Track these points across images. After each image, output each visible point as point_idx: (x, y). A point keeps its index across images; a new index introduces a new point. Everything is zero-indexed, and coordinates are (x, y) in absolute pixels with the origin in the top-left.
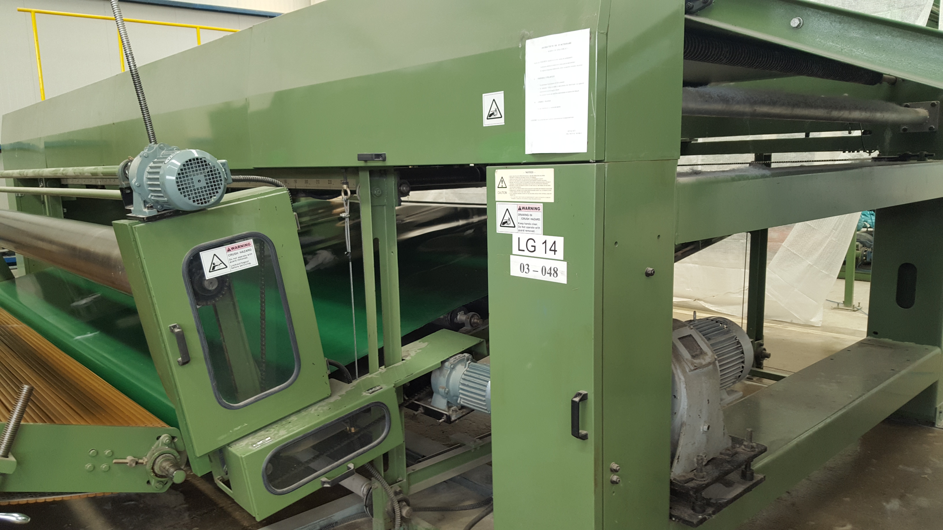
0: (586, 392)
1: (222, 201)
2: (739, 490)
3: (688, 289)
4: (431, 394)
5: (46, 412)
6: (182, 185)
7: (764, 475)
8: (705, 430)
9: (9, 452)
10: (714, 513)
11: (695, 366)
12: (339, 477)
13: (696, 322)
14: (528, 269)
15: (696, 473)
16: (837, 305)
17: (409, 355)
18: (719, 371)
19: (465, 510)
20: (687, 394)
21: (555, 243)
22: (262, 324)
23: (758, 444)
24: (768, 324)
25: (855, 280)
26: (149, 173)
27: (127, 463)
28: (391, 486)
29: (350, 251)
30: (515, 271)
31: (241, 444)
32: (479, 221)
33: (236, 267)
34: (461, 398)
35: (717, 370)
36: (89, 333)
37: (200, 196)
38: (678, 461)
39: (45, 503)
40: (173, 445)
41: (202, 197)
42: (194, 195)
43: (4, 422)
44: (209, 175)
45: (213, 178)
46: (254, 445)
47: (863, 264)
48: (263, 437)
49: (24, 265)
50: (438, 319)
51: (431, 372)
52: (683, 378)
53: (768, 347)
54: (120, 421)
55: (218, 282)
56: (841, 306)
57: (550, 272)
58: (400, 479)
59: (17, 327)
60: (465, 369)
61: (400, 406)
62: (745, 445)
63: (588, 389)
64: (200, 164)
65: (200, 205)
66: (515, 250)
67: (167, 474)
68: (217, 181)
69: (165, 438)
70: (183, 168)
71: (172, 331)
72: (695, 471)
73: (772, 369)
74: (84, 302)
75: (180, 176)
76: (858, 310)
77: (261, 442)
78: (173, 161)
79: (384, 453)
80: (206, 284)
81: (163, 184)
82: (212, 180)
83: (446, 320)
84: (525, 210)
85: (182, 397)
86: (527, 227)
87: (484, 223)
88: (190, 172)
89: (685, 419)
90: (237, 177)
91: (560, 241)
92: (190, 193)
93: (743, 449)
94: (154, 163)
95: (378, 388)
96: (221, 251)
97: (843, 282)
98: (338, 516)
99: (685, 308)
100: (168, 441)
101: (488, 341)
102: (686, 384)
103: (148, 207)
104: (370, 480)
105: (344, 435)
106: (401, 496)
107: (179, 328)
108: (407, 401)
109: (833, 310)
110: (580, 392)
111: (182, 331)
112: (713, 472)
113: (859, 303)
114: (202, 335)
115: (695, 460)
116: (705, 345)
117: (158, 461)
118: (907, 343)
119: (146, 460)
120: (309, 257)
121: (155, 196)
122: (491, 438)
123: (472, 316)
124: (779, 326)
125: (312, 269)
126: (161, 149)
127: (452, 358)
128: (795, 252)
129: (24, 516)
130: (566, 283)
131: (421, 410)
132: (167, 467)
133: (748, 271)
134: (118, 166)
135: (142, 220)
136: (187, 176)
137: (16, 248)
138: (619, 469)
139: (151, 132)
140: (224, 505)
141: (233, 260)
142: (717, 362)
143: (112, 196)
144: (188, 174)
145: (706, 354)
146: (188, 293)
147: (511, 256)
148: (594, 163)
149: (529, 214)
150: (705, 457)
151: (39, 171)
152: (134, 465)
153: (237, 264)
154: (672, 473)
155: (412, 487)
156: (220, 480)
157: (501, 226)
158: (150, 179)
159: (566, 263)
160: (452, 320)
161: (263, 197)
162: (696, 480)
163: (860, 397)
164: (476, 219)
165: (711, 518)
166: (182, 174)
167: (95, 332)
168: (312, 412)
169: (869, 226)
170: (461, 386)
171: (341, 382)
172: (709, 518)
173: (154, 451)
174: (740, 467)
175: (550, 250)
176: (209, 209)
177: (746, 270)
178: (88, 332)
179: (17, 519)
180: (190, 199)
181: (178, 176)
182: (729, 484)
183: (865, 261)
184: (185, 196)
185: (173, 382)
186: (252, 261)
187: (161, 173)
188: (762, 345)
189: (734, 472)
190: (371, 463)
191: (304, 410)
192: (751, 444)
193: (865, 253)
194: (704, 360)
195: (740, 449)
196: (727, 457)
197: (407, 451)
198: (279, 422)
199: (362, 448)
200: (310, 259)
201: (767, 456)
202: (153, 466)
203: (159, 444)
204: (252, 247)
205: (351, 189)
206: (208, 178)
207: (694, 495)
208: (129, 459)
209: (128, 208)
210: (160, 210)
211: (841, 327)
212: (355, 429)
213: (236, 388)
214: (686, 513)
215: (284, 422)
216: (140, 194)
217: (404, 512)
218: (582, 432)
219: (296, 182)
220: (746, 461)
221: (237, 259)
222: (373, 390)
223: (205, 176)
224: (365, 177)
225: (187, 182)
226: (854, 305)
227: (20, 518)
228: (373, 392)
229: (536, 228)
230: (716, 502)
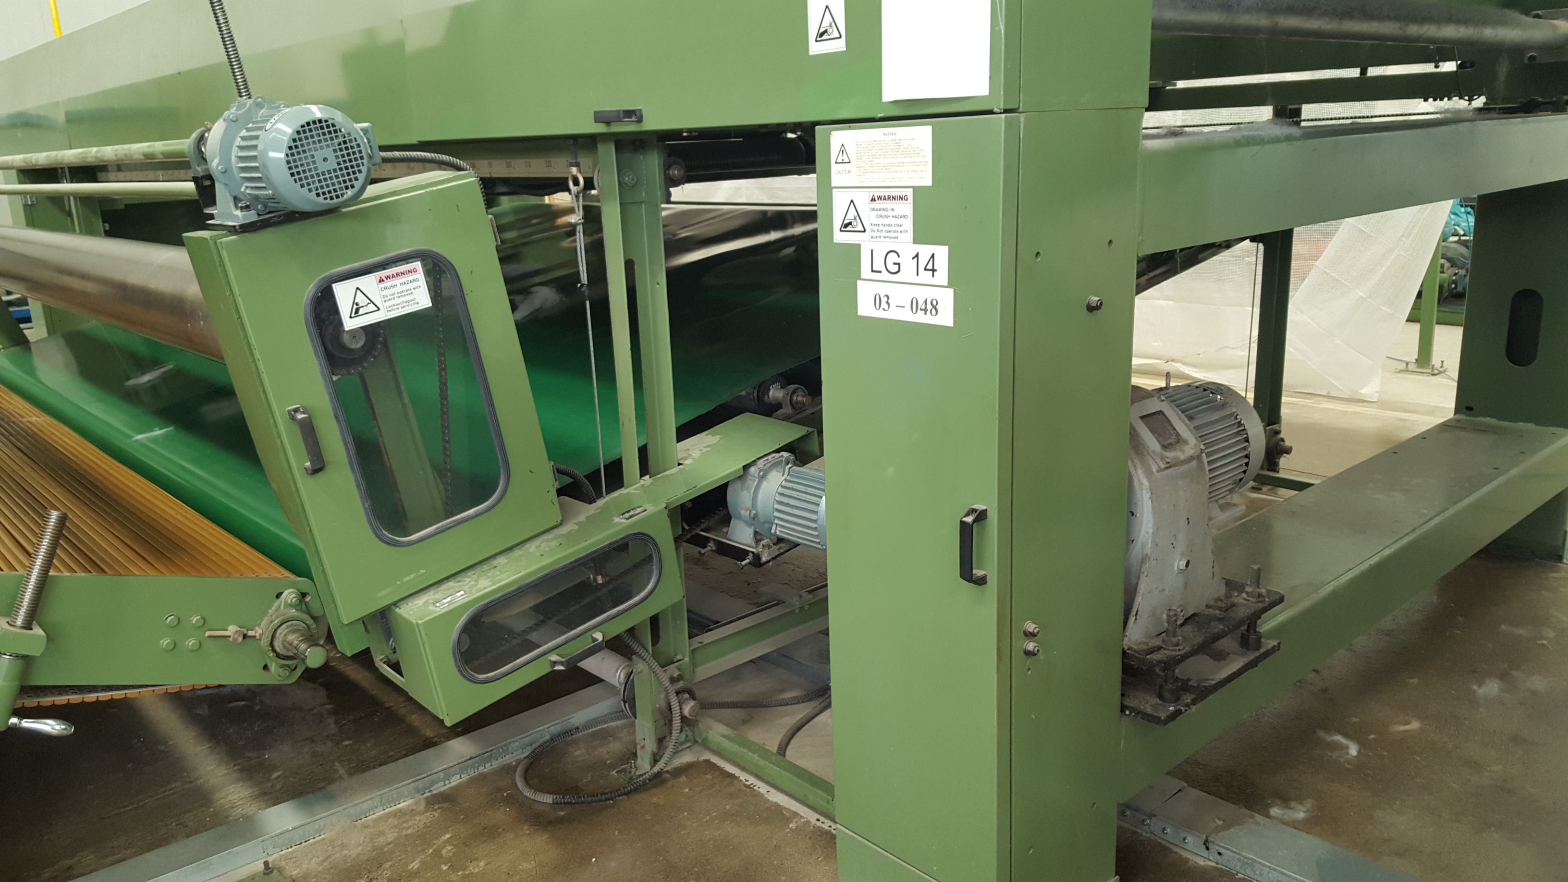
0: (984, 508)
1: (365, 195)
2: (1237, 664)
3: (1156, 344)
4: (727, 520)
5: (91, 556)
6: (296, 167)
7: (1278, 641)
8: (1181, 568)
9: (32, 621)
10: (1194, 702)
11: (1168, 463)
12: (579, 654)
13: (1170, 390)
14: (887, 303)
15: (1165, 638)
16: (1405, 365)
17: (690, 455)
18: (1207, 472)
19: (785, 705)
20: (1153, 509)
21: (933, 256)
22: (442, 405)
23: (1269, 591)
24: (1289, 399)
25: (1437, 323)
26: (241, 148)
27: (230, 637)
28: (665, 668)
29: (586, 282)
30: (865, 308)
31: (416, 602)
32: (804, 233)
33: (394, 310)
34: (777, 524)
35: (1204, 469)
36: (157, 429)
37: (328, 186)
38: (1136, 619)
39: (98, 702)
40: (304, 606)
41: (331, 188)
42: (318, 184)
43: (21, 571)
44: (341, 150)
45: (349, 155)
46: (438, 604)
47: (1451, 297)
48: (452, 590)
49: (43, 322)
50: (738, 397)
51: (727, 484)
52: (1146, 483)
53: (1288, 436)
54: (214, 568)
55: (366, 335)
56: (1412, 367)
57: (926, 307)
58: (678, 657)
59: (36, 421)
60: (784, 478)
61: (677, 540)
62: (1247, 593)
63: (988, 502)
64: (326, 130)
65: (328, 201)
66: (865, 271)
67: (295, 654)
68: (356, 159)
69: (290, 595)
70: (297, 137)
71: (293, 418)
72: (1163, 635)
73: (1294, 473)
74: (146, 378)
75: (292, 151)
76: (1440, 373)
77: (449, 599)
78: (280, 126)
79: (650, 615)
80: (346, 339)
81: (264, 165)
82: (347, 158)
83: (751, 399)
84: (882, 201)
85: (314, 527)
86: (885, 231)
87: (813, 236)
88: (308, 144)
89: (1148, 550)
90: (389, 154)
91: (942, 253)
92: (310, 180)
93: (1245, 599)
94: (248, 130)
95: (639, 510)
96: (368, 282)
97: (1416, 328)
98: (579, 718)
99: (1149, 376)
100: (294, 600)
101: (820, 432)
102: (1152, 493)
103: (242, 208)
104: (631, 659)
105: (584, 588)
106: (681, 684)
107: (304, 413)
108: (688, 531)
109: (1398, 375)
110: (975, 507)
111: (309, 418)
112: (1192, 636)
113: (1442, 362)
114: (343, 424)
115: (1165, 616)
116: (1184, 427)
117: (281, 633)
118: (1521, 424)
119: (260, 631)
120: (518, 298)
121: (252, 188)
122: (827, 591)
123: (794, 392)
124: (1308, 402)
125: (524, 318)
126: (259, 106)
127: (762, 461)
128: (1337, 277)
129: (64, 724)
130: (952, 325)
131: (711, 546)
132: (296, 642)
133: (1257, 310)
134: (188, 140)
135: (233, 230)
136: (304, 151)
137: (29, 290)
138: (1038, 633)
139: (241, 78)
140: (392, 704)
141: (389, 297)
142: (1204, 455)
143: (181, 193)
144: (306, 148)
145: (1186, 442)
146: (316, 352)
147: (859, 282)
148: (1001, 113)
149: (889, 208)
150: (1182, 611)
151: (57, 155)
152: (240, 639)
153: (397, 305)
154: (1126, 639)
155: (699, 670)
156: (384, 663)
157: (841, 231)
158: (241, 158)
159: (952, 291)
160: (760, 398)
161: (435, 188)
162: (1166, 649)
163: (1441, 513)
164: (798, 230)
165: (1189, 711)
166: (295, 147)
167: (164, 428)
168: (531, 550)
169: (1462, 233)
170: (776, 506)
171: (577, 501)
172: (1186, 710)
173: (273, 617)
174: (1238, 628)
175: (926, 269)
176: (344, 210)
177: (1255, 309)
178: (156, 427)
179: (53, 729)
180: (310, 190)
181: (289, 152)
182: (1220, 656)
183: (1454, 291)
184: (302, 186)
185: (298, 502)
186: (422, 300)
187: (259, 148)
188: (1278, 432)
189: (1229, 636)
190: (631, 631)
191: (518, 547)
192: (1258, 590)
193: (1454, 278)
194: (1183, 452)
195: (1240, 599)
196: (1218, 612)
197: (690, 614)
198: (478, 566)
199: (614, 607)
200: (522, 302)
201: (1282, 612)
202: (272, 640)
203: (280, 606)
204: (420, 276)
205: (586, 176)
206: (339, 153)
207: (1162, 674)
208: (232, 630)
209: (208, 211)
210: (261, 213)
211: (1412, 401)
212: (602, 578)
213: (405, 514)
214: (1148, 703)
215: (485, 567)
216: (226, 184)
217: (686, 711)
218: (978, 572)
219: (490, 165)
220: (1248, 618)
221: (395, 296)
222: (631, 513)
223: (335, 151)
224: (608, 153)
225: (304, 162)
226: (1433, 366)
227: (58, 727)
228: (631, 517)
229: (901, 232)
230: (1199, 685)
